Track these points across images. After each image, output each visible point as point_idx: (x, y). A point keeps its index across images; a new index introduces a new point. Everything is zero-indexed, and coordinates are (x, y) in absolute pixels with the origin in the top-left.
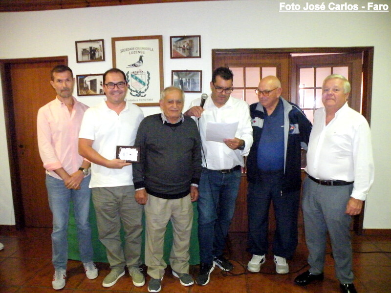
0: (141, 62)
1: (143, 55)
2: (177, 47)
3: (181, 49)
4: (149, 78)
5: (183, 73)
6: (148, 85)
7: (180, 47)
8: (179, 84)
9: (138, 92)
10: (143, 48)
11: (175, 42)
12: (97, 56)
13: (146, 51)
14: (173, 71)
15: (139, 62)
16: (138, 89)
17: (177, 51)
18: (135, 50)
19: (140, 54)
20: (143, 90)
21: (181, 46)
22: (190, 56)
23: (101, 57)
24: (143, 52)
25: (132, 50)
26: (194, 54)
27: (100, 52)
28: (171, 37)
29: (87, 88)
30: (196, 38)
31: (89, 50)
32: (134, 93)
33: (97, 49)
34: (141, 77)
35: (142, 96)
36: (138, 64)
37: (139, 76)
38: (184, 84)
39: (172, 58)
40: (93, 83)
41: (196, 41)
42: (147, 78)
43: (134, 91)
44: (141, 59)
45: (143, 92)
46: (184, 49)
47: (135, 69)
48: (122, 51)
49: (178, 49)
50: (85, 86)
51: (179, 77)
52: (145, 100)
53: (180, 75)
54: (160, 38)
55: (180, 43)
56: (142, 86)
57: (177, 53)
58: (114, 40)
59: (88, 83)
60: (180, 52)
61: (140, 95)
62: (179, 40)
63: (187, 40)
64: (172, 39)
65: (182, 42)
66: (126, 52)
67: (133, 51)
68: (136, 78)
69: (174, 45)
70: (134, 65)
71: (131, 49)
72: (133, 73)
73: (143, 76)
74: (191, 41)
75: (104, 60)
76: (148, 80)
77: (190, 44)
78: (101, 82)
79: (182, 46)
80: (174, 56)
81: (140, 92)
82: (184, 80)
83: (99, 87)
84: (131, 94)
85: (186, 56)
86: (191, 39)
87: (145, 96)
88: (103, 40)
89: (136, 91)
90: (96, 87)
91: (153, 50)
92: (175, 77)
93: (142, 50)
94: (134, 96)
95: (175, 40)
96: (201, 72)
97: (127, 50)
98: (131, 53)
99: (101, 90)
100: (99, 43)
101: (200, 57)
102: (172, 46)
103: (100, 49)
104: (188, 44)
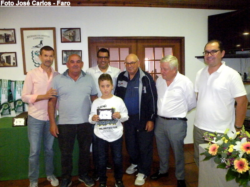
0: (41, 44)
2: (65, 35)
3: (68, 36)
5: (70, 52)
7: (67, 35)
10: (42, 36)
11: (64, 32)
12: (10, 39)
13: (44, 38)
14: (63, 51)
15: (40, 45)
18: (37, 37)
19: (40, 40)
22: (74, 41)
23: (13, 41)
24: (43, 38)
25: (36, 37)
26: (76, 40)
27: (12, 37)
28: (61, 29)
29: (4, 61)
30: (77, 29)
31: (4, 36)
32: (37, 65)
33: (10, 35)
36: (39, 46)
39: (62, 42)
40: (8, 58)
41: (77, 32)
43: (37, 64)
46: (70, 37)
47: (37, 49)
48: (28, 37)
49: (66, 36)
50: (2, 60)
53: (68, 53)
54: (54, 29)
55: (67, 33)
57: (65, 39)
58: (22, 30)
59: (5, 58)
60: (67, 38)
62: (67, 31)
63: (72, 31)
64: (62, 30)
66: (31, 38)
68: (38, 55)
69: (63, 34)
70: (37, 47)
71: (34, 36)
72: (36, 51)
74: (74, 32)
75: (15, 43)
77: (74, 34)
78: (14, 58)
79: (69, 35)
80: (64, 41)
83: (12, 61)
84: (35, 66)
85: (71, 41)
86: (74, 30)
88: (14, 29)
89: (39, 64)
90: (10, 61)
91: (49, 37)
92: (65, 55)
93: (42, 37)
95: (64, 31)
96: (81, 51)
97: (31, 36)
98: (34, 38)
99: (14, 63)
100: (11, 31)
101: (80, 42)
102: (62, 34)
103: (12, 35)
104: (72, 34)
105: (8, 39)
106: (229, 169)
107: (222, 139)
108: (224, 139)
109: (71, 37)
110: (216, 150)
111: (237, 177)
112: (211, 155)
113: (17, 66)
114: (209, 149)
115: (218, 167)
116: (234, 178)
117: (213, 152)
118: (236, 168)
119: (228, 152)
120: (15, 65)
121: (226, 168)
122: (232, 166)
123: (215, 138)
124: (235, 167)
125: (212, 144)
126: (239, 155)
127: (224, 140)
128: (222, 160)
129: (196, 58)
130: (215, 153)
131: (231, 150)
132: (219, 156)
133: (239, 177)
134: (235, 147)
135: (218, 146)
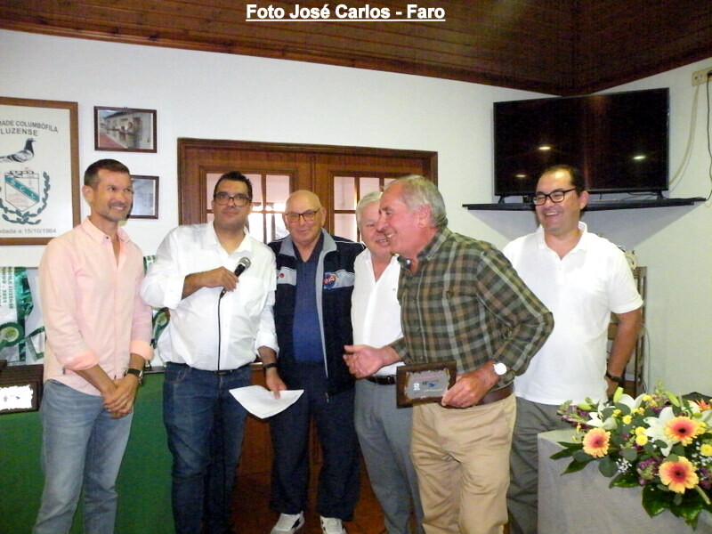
0: (28, 151)
2: (108, 129)
3: (117, 132)
4: (48, 187)
6: (44, 200)
7: (114, 130)
9: (23, 213)
10: (34, 125)
11: (105, 118)
13: (40, 131)
15: (24, 152)
16: (21, 209)
17: (108, 135)
18: (16, 127)
19: (28, 137)
20: (33, 210)
21: (117, 128)
22: (134, 148)
24: (35, 133)
25: (9, 126)
26: (143, 144)
28: (96, 109)
30: (148, 114)
32: (14, 217)
34: (30, 183)
35: (31, 223)
36: (22, 156)
37: (24, 181)
39: (97, 148)
41: (147, 121)
42: (43, 186)
43: (11, 212)
44: (29, 145)
45: (34, 215)
46: (123, 134)
47: (14, 166)
49: (111, 132)
52: (39, 231)
54: (73, 108)
55: (115, 121)
56: (30, 202)
57: (109, 140)
60: (116, 139)
61: (26, 221)
62: (113, 115)
63: (130, 118)
64: (99, 111)
65: (118, 119)
67: (11, 127)
68: (18, 186)
69: (102, 125)
70: (13, 158)
71: (4, 124)
72: (11, 173)
73: (35, 182)
74: (137, 120)
76: (46, 191)
77: (136, 125)
79: (119, 128)
80: (103, 146)
81: (27, 214)
84: (6, 218)
85: (126, 147)
86: (138, 115)
87: (38, 222)
89: (18, 212)
91: (56, 130)
93: (33, 129)
94: (12, 221)
95: (106, 115)
96: (157, 178)
98: (4, 131)
101: (155, 151)
102: (99, 126)
104: (131, 125)
107: (613, 416)
108: (620, 414)
109: (127, 136)
110: (604, 443)
114: (584, 443)
119: (637, 445)
123: (594, 415)
125: (589, 431)
126: (663, 450)
127: (619, 417)
128: (622, 467)
129: (466, 209)
131: (641, 440)
132: (614, 455)
133: (678, 501)
134: (648, 432)
135: (609, 433)
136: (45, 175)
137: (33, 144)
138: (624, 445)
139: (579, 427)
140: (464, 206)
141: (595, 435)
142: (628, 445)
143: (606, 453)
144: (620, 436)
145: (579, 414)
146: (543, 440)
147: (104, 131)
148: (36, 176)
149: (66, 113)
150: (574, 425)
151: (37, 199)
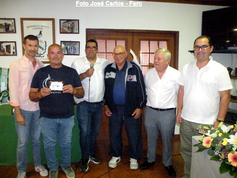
0: (40, 35)
1: (42, 30)
2: (64, 27)
3: (67, 27)
5: (68, 43)
6: (45, 50)
7: (66, 27)
8: (65, 50)
9: (39, 54)
10: (42, 26)
11: (63, 23)
12: (10, 29)
13: (44, 28)
14: (61, 41)
15: (39, 35)
16: (39, 52)
18: (37, 27)
19: (40, 30)
20: (42, 53)
23: (13, 30)
24: (42, 29)
26: (75, 31)
27: (12, 27)
28: (60, 20)
29: (4, 50)
30: (76, 21)
31: (4, 25)
33: (10, 24)
34: (41, 44)
35: (41, 57)
38: (68, 49)
39: (61, 33)
40: (8, 47)
41: (76, 23)
42: (45, 45)
44: (41, 33)
45: (42, 54)
46: (68, 28)
48: (27, 27)
49: (65, 27)
50: (2, 49)
51: (65, 45)
52: (44, 59)
53: (66, 44)
54: (53, 20)
56: (41, 50)
57: (64, 30)
58: (22, 20)
59: (5, 48)
60: (66, 29)
61: (40, 56)
62: (65, 22)
63: (71, 22)
64: (61, 21)
65: (67, 23)
66: (31, 28)
67: (36, 27)
69: (62, 25)
71: (34, 26)
73: (42, 44)
74: (73, 23)
75: (15, 32)
76: (45, 47)
78: (14, 47)
79: (67, 26)
82: (68, 47)
83: (12, 50)
85: (69, 32)
86: (73, 21)
87: (43, 56)
88: (14, 19)
90: (10, 50)
91: (48, 27)
92: (63, 45)
93: (42, 27)
96: (79, 42)
97: (31, 26)
98: (34, 29)
99: (14, 53)
100: (11, 21)
101: (78, 33)
103: (12, 25)
104: (71, 25)
105: (8, 28)
106: (222, 161)
107: (216, 132)
108: (218, 132)
109: (70, 29)
110: (210, 142)
111: (231, 170)
112: (205, 147)
113: (16, 55)
114: (203, 141)
115: (211, 159)
116: (228, 171)
117: (207, 145)
118: (229, 162)
119: (222, 145)
120: (15, 54)
121: (220, 161)
122: (226, 159)
123: (209, 131)
124: (229, 160)
125: (206, 137)
126: (233, 149)
127: (218, 134)
128: (216, 153)
129: (190, 52)
130: (209, 146)
131: (224, 143)
132: (213, 148)
133: (233, 170)
134: (229, 141)
135: (213, 139)
136: (45, 42)
137: (42, 32)
138: (217, 144)
139: (204, 135)
140: (189, 51)
141: (207, 139)
142: (219, 145)
143: (210, 146)
144: (216, 140)
145: (205, 130)
146: (194, 139)
147: (63, 27)
148: (43, 42)
149: (51, 22)
150: (202, 134)
151: (43, 49)
